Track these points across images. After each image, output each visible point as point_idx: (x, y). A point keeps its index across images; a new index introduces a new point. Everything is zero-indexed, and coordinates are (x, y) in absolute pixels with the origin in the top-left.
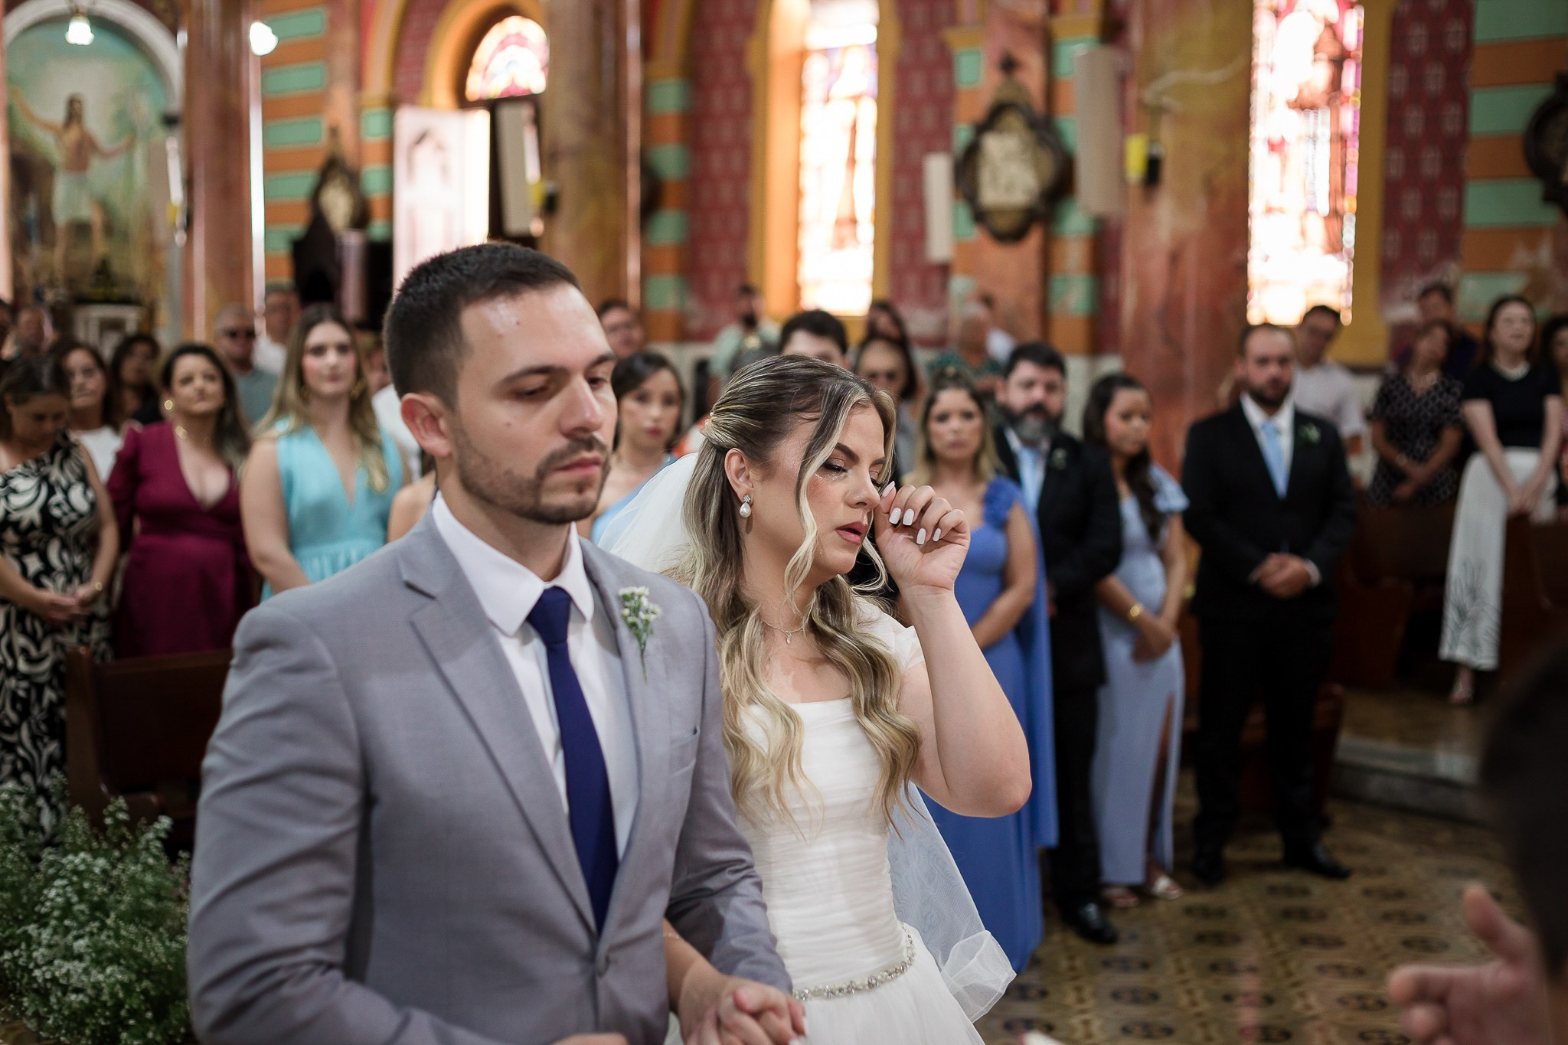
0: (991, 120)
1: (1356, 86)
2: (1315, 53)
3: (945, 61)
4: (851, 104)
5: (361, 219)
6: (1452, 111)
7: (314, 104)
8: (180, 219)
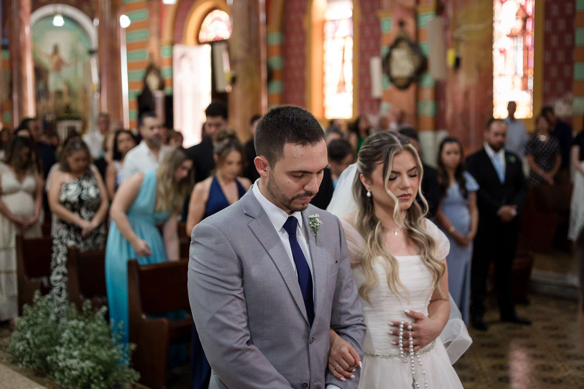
0: (396, 44)
1: (532, 28)
2: (517, 16)
3: (377, 23)
4: (343, 40)
5: (162, 87)
6: (568, 37)
7: (144, 45)
8: (97, 88)
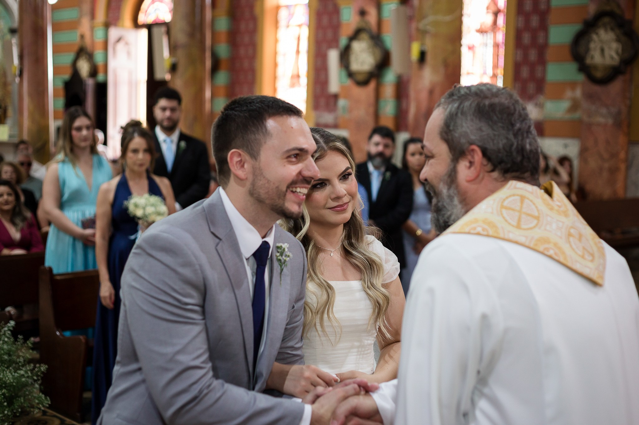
0: (355, 35)
1: (504, 23)
3: (337, 11)
4: (298, 28)
5: (94, 73)
6: (541, 34)
7: (73, 25)
8: (17, 72)
